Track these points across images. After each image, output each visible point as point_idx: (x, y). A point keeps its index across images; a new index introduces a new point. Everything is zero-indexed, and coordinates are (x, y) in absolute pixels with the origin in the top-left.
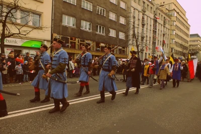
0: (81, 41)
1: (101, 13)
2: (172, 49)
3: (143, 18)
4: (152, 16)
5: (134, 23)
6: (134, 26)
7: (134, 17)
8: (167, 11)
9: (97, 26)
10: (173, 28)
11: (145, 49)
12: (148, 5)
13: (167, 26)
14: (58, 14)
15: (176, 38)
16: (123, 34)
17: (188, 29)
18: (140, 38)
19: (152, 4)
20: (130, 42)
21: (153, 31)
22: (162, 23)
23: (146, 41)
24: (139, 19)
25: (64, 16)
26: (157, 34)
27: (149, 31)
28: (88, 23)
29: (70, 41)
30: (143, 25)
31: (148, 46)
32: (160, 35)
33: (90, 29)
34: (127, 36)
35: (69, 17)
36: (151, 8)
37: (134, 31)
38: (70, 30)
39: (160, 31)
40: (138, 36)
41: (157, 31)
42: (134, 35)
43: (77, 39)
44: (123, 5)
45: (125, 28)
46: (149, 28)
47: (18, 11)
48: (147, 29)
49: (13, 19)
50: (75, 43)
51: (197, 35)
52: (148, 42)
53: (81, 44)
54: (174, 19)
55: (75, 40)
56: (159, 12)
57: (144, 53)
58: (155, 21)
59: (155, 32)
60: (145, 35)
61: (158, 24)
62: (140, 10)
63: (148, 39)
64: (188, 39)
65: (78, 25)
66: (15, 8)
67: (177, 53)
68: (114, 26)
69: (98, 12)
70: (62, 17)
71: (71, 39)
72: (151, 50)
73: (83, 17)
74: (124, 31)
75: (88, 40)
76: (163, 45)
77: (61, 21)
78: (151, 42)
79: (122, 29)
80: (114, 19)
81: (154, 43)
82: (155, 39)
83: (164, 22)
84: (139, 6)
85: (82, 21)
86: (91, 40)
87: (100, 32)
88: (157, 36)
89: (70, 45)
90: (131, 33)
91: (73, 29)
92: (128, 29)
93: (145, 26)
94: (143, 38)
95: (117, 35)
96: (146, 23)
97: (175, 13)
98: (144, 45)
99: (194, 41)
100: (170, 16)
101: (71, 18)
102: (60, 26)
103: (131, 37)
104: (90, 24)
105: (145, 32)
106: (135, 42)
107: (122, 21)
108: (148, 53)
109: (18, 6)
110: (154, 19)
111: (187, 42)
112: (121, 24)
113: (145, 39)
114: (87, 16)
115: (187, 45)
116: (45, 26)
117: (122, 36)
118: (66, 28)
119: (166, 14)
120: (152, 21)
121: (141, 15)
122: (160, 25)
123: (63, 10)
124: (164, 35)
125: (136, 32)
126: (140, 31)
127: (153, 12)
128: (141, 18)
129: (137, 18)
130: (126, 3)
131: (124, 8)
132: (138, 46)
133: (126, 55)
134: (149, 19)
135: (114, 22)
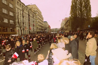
2: (37, 27)
3: (23, 14)
4: (27, 13)
5: (18, 16)
8: (34, 11)
10: (37, 19)
11: (25, 28)
12: (25, 8)
13: (34, 18)
15: (38, 23)
16: (12, 21)
17: (43, 19)
19: (27, 7)
20: (17, 25)
22: (32, 16)
24: (21, 14)
30: (23, 17)
36: (27, 9)
37: (18, 20)
40: (21, 22)
41: (30, 20)
44: (11, 6)
48: (25, 19)
51: (46, 22)
54: (37, 15)
56: (30, 11)
57: (25, 30)
58: (29, 15)
61: (30, 17)
62: (21, 9)
64: (43, 23)
67: (40, 29)
68: (6, 16)
72: (28, 29)
74: (13, 19)
76: (33, 26)
78: (28, 25)
82: (30, 24)
83: (33, 16)
84: (20, 7)
88: (30, 22)
93: (24, 18)
94: (23, 23)
96: (24, 16)
97: (37, 12)
99: (45, 24)
100: (35, 14)
107: (11, 14)
108: (27, 30)
111: (43, 24)
113: (25, 23)
115: (43, 26)
119: (33, 13)
120: (28, 15)
121: (22, 12)
122: (31, 17)
124: (33, 22)
126: (22, 20)
127: (27, 11)
128: (22, 13)
129: (19, 13)
130: (13, 5)
131: (12, 7)
133: (15, 32)
134: (26, 14)
135: (6, 14)
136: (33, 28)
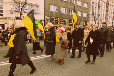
0: (61, 19)
1: (72, 2)
3: (99, 3)
4: (106, 1)
5: (93, 6)
6: (93, 8)
7: (93, 3)
9: (70, 10)
11: (100, 22)
14: (47, 5)
16: (86, 14)
18: (97, 16)
20: (91, 19)
21: (106, 10)
22: (113, 4)
23: (101, 17)
24: (96, 4)
25: (51, 6)
26: (109, 12)
27: (103, 10)
28: (65, 9)
29: (54, 20)
30: (99, 7)
31: (102, 20)
32: (111, 13)
33: (65, 12)
34: (88, 15)
35: (54, 6)
37: (93, 12)
38: (54, 14)
39: (111, 10)
40: (96, 15)
41: (109, 10)
42: (93, 14)
43: (58, 19)
45: (87, 10)
46: (103, 9)
47: (27, 5)
48: (102, 9)
49: (25, 10)
50: (57, 21)
52: (102, 18)
53: (61, 21)
55: (57, 19)
58: (108, 4)
59: (107, 11)
60: (100, 14)
61: (109, 5)
63: (102, 16)
65: (59, 10)
66: (25, 4)
68: (80, 9)
69: (70, 1)
70: (49, 6)
71: (55, 19)
73: (61, 5)
74: (87, 12)
75: (65, 19)
76: (113, 19)
77: (49, 9)
78: (105, 18)
79: (85, 11)
80: (80, 5)
81: (106, 18)
82: (107, 16)
85: (61, 8)
86: (66, 19)
87: (72, 13)
88: (109, 13)
89: (55, 22)
90: (91, 13)
91: (56, 13)
92: (89, 11)
93: (101, 8)
94: (99, 15)
95: (82, 15)
96: (101, 5)
98: (100, 20)
101: (55, 6)
102: (48, 11)
103: (91, 15)
104: (66, 10)
105: (100, 12)
106: (93, 18)
107: (85, 6)
109: (27, 3)
110: (107, 3)
112: (84, 7)
113: (100, 16)
114: (64, 4)
116: (41, 12)
117: (85, 15)
118: (52, 12)
120: (106, 4)
121: (98, 0)
122: (111, 6)
123: (50, 2)
125: (94, 12)
126: (97, 11)
129: (95, 3)
132: (95, 21)
134: (103, 2)
135: (80, 6)
136: (113, 22)
